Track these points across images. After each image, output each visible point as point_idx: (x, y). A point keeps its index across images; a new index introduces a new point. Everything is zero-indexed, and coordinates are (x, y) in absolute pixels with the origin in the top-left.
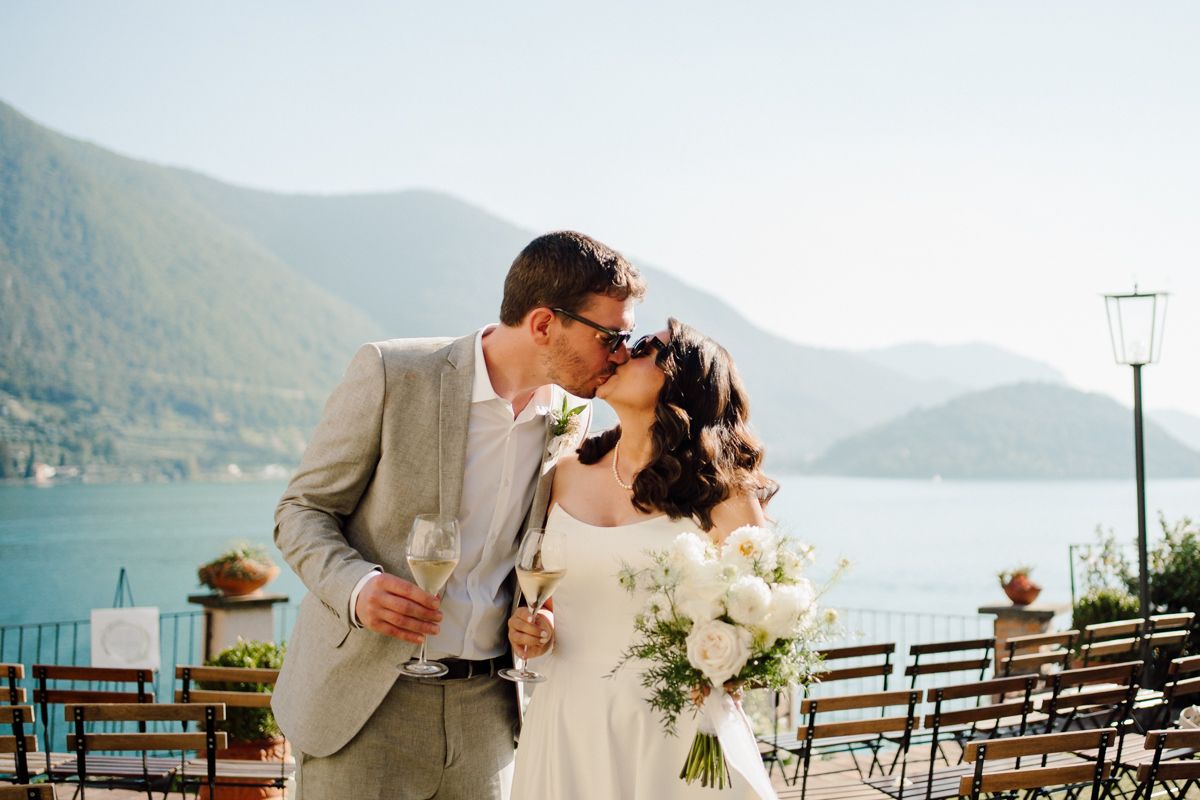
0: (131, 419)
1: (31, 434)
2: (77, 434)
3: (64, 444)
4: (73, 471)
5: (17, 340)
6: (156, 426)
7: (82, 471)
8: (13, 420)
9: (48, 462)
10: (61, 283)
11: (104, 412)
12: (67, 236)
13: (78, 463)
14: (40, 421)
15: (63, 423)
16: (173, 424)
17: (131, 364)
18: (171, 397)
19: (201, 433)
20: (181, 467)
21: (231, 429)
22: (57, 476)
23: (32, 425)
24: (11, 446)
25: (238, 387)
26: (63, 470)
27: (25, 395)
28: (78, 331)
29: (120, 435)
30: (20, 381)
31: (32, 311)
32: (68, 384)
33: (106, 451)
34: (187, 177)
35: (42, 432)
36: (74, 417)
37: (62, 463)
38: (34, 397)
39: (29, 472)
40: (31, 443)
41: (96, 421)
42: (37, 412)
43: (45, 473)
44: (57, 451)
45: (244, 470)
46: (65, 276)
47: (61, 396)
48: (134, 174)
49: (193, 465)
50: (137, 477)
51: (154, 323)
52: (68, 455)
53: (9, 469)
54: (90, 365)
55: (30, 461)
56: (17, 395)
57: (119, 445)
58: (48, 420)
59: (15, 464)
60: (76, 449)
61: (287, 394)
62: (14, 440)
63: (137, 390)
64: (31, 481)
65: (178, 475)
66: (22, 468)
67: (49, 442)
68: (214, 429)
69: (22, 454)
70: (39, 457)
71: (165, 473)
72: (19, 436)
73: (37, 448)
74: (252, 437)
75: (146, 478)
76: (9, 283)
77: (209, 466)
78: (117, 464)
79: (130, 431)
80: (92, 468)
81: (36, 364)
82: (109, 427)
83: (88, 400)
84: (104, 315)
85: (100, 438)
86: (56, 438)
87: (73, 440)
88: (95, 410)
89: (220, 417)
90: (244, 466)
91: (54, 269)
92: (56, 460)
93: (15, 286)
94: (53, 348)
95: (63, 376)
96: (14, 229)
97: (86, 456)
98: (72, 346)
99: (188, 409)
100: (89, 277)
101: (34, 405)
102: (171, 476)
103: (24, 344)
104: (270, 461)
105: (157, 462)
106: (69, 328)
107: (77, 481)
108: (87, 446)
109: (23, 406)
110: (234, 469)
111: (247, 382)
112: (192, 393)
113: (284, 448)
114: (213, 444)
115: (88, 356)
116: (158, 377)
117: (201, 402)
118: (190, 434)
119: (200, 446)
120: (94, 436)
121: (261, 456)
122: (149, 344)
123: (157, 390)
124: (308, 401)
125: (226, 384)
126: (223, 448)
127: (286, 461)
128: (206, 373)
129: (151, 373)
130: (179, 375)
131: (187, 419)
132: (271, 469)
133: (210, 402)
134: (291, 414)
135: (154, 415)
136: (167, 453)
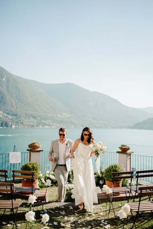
0: (26, 119)
1: (11, 121)
2: (18, 121)
3: (16, 122)
4: (18, 126)
6: (29, 120)
7: (19, 126)
8: (9, 119)
9: (14, 125)
10: (15, 98)
11: (22, 117)
12: (16, 91)
13: (18, 125)
14: (13, 119)
15: (16, 119)
16: (32, 119)
17: (26, 110)
18: (31, 115)
19: (36, 121)
20: (33, 126)
21: (40, 120)
22: (15, 127)
23: (12, 119)
24: (9, 122)
25: (41, 114)
26: (16, 126)
27: (11, 115)
28: (18, 105)
29: (24, 121)
30: (10, 113)
31: (11, 102)
33: (22, 123)
34: (34, 81)
35: (13, 120)
36: (17, 118)
37: (16, 125)
38: (12, 115)
39: (11, 127)
40: (11, 122)
41: (21, 119)
42: (12, 117)
43: (13, 126)
44: (15, 123)
45: (42, 127)
46: (16, 97)
47: (16, 115)
48: (26, 81)
49: (35, 126)
51: (29, 104)
52: (17, 124)
53: (8, 126)
55: (11, 125)
56: (9, 115)
57: (24, 122)
58: (14, 119)
59: (9, 125)
60: (18, 123)
61: (49, 115)
63: (26, 114)
64: (12, 128)
65: (33, 127)
66: (10, 126)
67: (14, 122)
68: (38, 120)
70: (13, 124)
71: (31, 127)
72: (10, 121)
73: (12, 123)
74: (43, 121)
75: (28, 127)
76: (8, 98)
77: (37, 126)
78: (24, 125)
81: (12, 110)
82: (23, 120)
83: (20, 116)
84: (22, 103)
85: (21, 121)
86: (15, 121)
87: (17, 122)
88: (21, 117)
89: (39, 118)
90: (42, 126)
91: (14, 96)
92: (15, 125)
93: (9, 99)
94: (14, 108)
95: (16, 112)
96: (9, 90)
97: (19, 124)
98: (17, 107)
99: (34, 117)
100: (19, 97)
101: (12, 116)
102: (32, 127)
103: (10, 107)
104: (46, 125)
105: (30, 125)
106: (17, 105)
107: (18, 128)
108: (19, 123)
110: (41, 126)
111: (43, 113)
112: (34, 115)
113: (48, 123)
114: (37, 123)
115: (19, 109)
116: (30, 112)
117: (36, 116)
118: (34, 121)
119: (36, 123)
120: (20, 121)
121: (45, 125)
122: (28, 107)
123: (29, 114)
124: (52, 116)
125: (39, 113)
126: (39, 123)
127: (49, 125)
128: (37, 112)
129: (28, 112)
130: (33, 112)
131: (34, 119)
132: (46, 127)
133: (37, 116)
134: (49, 118)
135: (29, 118)
136: (31, 124)
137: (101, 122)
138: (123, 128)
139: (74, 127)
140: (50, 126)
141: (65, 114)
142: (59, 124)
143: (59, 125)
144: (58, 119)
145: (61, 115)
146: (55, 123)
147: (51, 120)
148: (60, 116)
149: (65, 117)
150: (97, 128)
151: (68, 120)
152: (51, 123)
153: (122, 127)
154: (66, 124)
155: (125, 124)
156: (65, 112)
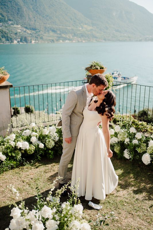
0: (45, 33)
1: (31, 36)
2: (37, 35)
3: (36, 37)
4: (37, 42)
5: (27, 20)
6: (49, 34)
7: (39, 42)
8: (28, 33)
9: (33, 40)
10: (32, 9)
11: (41, 32)
13: (38, 40)
14: (32, 33)
15: (35, 34)
16: (51, 33)
17: (44, 24)
18: (51, 29)
19: (56, 35)
20: (53, 41)
21: (60, 34)
22: (35, 42)
23: (31, 34)
25: (61, 27)
26: (36, 41)
27: (29, 29)
28: (36, 18)
30: (28, 27)
31: (29, 15)
32: (35, 27)
33: (42, 38)
35: (32, 35)
36: (37, 33)
38: (31, 30)
39: (31, 42)
41: (40, 33)
42: (31, 32)
43: (33, 42)
44: (35, 38)
46: (33, 8)
47: (35, 29)
49: (55, 40)
50: (47, 43)
51: (47, 16)
52: (37, 39)
53: (28, 41)
54: (38, 24)
55: (31, 40)
56: (28, 29)
57: (44, 37)
58: (33, 33)
59: (29, 41)
60: (37, 38)
61: (69, 28)
62: (28, 37)
63: (46, 28)
64: (31, 43)
65: (53, 42)
66: (30, 41)
67: (33, 37)
68: (58, 34)
69: (30, 39)
70: (32, 39)
71: (51, 42)
73: (32, 38)
74: (63, 35)
75: (48, 43)
76: (25, 10)
77: (57, 40)
78: (43, 40)
79: (45, 35)
80: (40, 41)
81: (30, 24)
82: (42, 34)
83: (38, 30)
84: (40, 15)
86: (34, 36)
87: (37, 37)
88: (40, 32)
89: (58, 32)
90: (62, 40)
91: (31, 7)
92: (35, 40)
93: (26, 10)
94: (32, 21)
95: (34, 26)
97: (39, 39)
98: (35, 20)
99: (53, 31)
100: (37, 8)
101: (31, 31)
102: (52, 42)
103: (28, 21)
104: (67, 40)
105: (49, 40)
106: (34, 17)
107: (38, 43)
108: (39, 37)
109: (29, 31)
110: (61, 41)
111: (62, 26)
112: (54, 28)
113: (68, 37)
114: (58, 37)
115: (38, 22)
116: (49, 26)
117: (55, 30)
118: (54, 35)
119: (56, 37)
120: (40, 35)
121: (65, 39)
122: (47, 20)
123: (48, 28)
124: (72, 29)
125: (59, 26)
126: (59, 37)
127: (69, 40)
128: (56, 25)
129: (47, 25)
130: (52, 25)
131: (54, 33)
132: (67, 41)
133: (57, 29)
134: (69, 31)
135: (48, 32)
136: (51, 38)
137: (125, 35)
138: (149, 40)
139: (96, 40)
140: (71, 40)
141: (85, 26)
142: (80, 37)
143: (80, 39)
144: (79, 32)
145: (82, 27)
146: (76, 37)
147: (71, 33)
148: (81, 29)
149: (86, 30)
150: (121, 41)
151: (89, 33)
152: (71, 37)
153: (147, 39)
154: (87, 38)
155: (151, 36)
156: (86, 24)
